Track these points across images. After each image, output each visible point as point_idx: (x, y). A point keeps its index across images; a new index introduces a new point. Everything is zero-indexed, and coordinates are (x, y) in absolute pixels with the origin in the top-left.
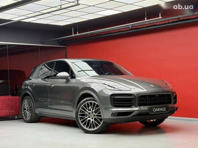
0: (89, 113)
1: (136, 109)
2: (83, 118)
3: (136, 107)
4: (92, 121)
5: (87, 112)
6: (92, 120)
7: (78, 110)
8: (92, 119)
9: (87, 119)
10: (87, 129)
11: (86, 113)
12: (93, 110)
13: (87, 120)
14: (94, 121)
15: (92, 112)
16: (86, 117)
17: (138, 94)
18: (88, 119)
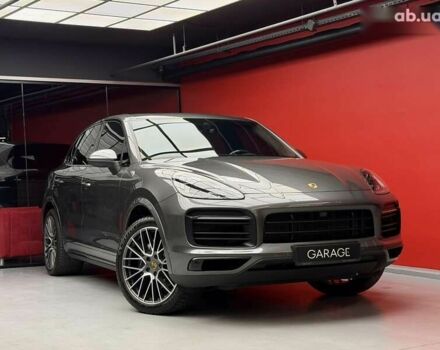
0: (148, 259)
1: (259, 250)
2: (133, 271)
3: (256, 245)
4: (154, 281)
5: (143, 255)
6: (152, 277)
7: (122, 251)
8: (155, 274)
9: (142, 273)
10: (142, 301)
11: (141, 258)
12: (155, 250)
13: (143, 276)
14: (157, 280)
15: (155, 256)
16: (141, 270)
17: (260, 210)
18: (146, 274)
